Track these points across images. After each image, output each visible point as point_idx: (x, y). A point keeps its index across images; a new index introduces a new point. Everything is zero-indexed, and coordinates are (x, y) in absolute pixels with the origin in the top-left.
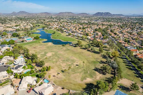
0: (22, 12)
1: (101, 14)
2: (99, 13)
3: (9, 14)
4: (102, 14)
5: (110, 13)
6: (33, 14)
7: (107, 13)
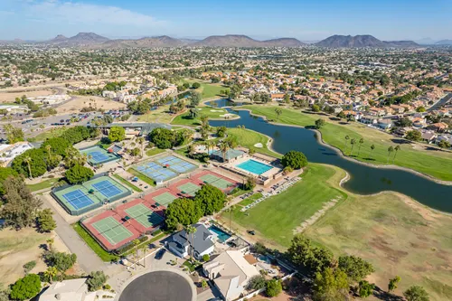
0: (87, 34)
1: (345, 40)
2: (335, 38)
3: (46, 42)
4: (347, 42)
5: (373, 39)
6: (124, 42)
7: (365, 38)
